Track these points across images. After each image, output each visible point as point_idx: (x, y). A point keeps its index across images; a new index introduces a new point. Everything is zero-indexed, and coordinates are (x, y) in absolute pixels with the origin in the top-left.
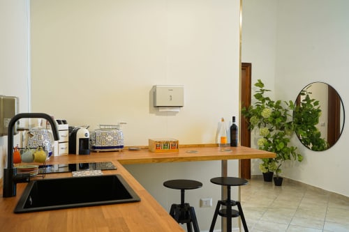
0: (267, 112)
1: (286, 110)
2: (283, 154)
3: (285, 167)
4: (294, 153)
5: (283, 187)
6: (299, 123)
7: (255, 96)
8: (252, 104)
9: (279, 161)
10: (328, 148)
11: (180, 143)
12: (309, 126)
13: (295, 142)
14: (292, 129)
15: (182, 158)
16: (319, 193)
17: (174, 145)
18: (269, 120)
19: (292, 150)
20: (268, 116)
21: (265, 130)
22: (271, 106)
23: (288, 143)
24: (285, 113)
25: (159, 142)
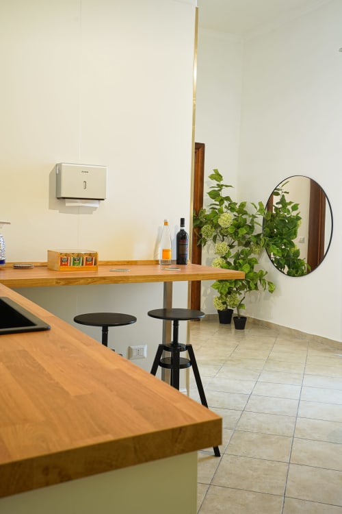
0: (226, 219)
1: (254, 217)
2: (248, 282)
3: (250, 302)
4: (264, 280)
5: (246, 331)
6: (271, 236)
7: (209, 194)
8: (204, 207)
9: (242, 292)
10: (309, 272)
11: (100, 259)
12: (285, 241)
13: (265, 263)
14: (262, 245)
15: (104, 278)
16: (295, 336)
17: (91, 260)
18: (229, 230)
19: (261, 276)
20: (228, 225)
21: (223, 246)
22: (232, 209)
23: (255, 265)
24: (252, 220)
25: (66, 255)
